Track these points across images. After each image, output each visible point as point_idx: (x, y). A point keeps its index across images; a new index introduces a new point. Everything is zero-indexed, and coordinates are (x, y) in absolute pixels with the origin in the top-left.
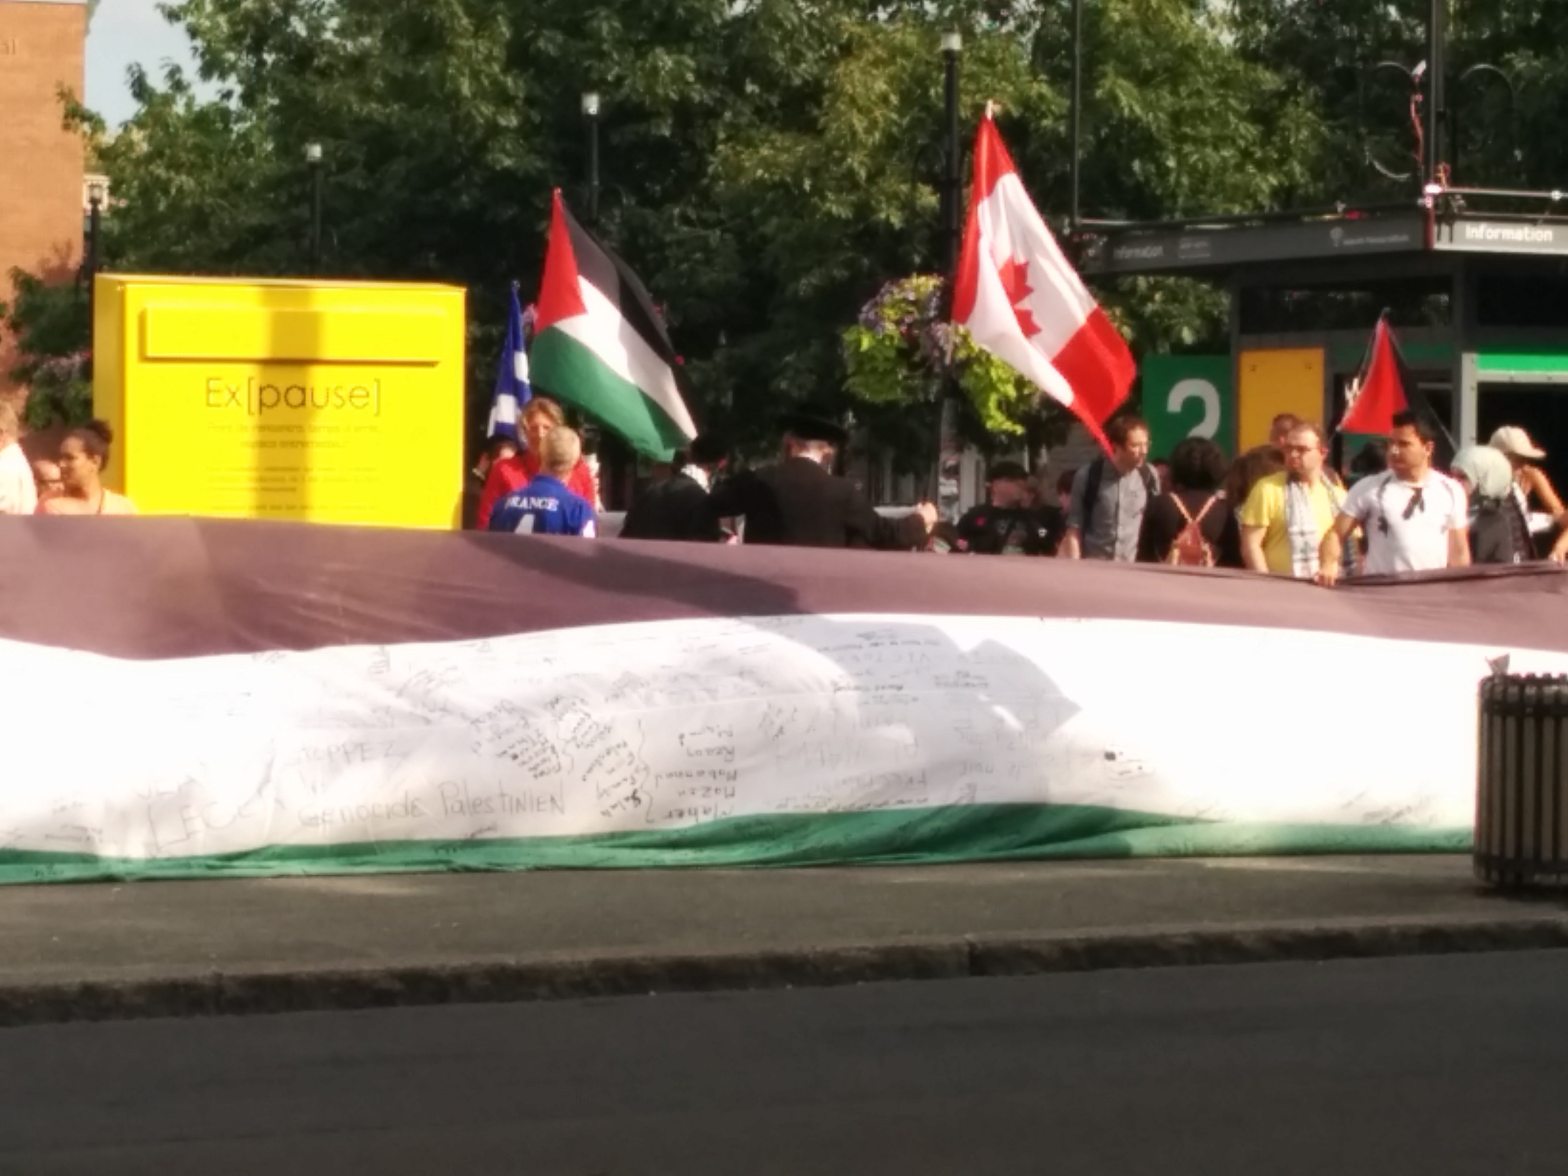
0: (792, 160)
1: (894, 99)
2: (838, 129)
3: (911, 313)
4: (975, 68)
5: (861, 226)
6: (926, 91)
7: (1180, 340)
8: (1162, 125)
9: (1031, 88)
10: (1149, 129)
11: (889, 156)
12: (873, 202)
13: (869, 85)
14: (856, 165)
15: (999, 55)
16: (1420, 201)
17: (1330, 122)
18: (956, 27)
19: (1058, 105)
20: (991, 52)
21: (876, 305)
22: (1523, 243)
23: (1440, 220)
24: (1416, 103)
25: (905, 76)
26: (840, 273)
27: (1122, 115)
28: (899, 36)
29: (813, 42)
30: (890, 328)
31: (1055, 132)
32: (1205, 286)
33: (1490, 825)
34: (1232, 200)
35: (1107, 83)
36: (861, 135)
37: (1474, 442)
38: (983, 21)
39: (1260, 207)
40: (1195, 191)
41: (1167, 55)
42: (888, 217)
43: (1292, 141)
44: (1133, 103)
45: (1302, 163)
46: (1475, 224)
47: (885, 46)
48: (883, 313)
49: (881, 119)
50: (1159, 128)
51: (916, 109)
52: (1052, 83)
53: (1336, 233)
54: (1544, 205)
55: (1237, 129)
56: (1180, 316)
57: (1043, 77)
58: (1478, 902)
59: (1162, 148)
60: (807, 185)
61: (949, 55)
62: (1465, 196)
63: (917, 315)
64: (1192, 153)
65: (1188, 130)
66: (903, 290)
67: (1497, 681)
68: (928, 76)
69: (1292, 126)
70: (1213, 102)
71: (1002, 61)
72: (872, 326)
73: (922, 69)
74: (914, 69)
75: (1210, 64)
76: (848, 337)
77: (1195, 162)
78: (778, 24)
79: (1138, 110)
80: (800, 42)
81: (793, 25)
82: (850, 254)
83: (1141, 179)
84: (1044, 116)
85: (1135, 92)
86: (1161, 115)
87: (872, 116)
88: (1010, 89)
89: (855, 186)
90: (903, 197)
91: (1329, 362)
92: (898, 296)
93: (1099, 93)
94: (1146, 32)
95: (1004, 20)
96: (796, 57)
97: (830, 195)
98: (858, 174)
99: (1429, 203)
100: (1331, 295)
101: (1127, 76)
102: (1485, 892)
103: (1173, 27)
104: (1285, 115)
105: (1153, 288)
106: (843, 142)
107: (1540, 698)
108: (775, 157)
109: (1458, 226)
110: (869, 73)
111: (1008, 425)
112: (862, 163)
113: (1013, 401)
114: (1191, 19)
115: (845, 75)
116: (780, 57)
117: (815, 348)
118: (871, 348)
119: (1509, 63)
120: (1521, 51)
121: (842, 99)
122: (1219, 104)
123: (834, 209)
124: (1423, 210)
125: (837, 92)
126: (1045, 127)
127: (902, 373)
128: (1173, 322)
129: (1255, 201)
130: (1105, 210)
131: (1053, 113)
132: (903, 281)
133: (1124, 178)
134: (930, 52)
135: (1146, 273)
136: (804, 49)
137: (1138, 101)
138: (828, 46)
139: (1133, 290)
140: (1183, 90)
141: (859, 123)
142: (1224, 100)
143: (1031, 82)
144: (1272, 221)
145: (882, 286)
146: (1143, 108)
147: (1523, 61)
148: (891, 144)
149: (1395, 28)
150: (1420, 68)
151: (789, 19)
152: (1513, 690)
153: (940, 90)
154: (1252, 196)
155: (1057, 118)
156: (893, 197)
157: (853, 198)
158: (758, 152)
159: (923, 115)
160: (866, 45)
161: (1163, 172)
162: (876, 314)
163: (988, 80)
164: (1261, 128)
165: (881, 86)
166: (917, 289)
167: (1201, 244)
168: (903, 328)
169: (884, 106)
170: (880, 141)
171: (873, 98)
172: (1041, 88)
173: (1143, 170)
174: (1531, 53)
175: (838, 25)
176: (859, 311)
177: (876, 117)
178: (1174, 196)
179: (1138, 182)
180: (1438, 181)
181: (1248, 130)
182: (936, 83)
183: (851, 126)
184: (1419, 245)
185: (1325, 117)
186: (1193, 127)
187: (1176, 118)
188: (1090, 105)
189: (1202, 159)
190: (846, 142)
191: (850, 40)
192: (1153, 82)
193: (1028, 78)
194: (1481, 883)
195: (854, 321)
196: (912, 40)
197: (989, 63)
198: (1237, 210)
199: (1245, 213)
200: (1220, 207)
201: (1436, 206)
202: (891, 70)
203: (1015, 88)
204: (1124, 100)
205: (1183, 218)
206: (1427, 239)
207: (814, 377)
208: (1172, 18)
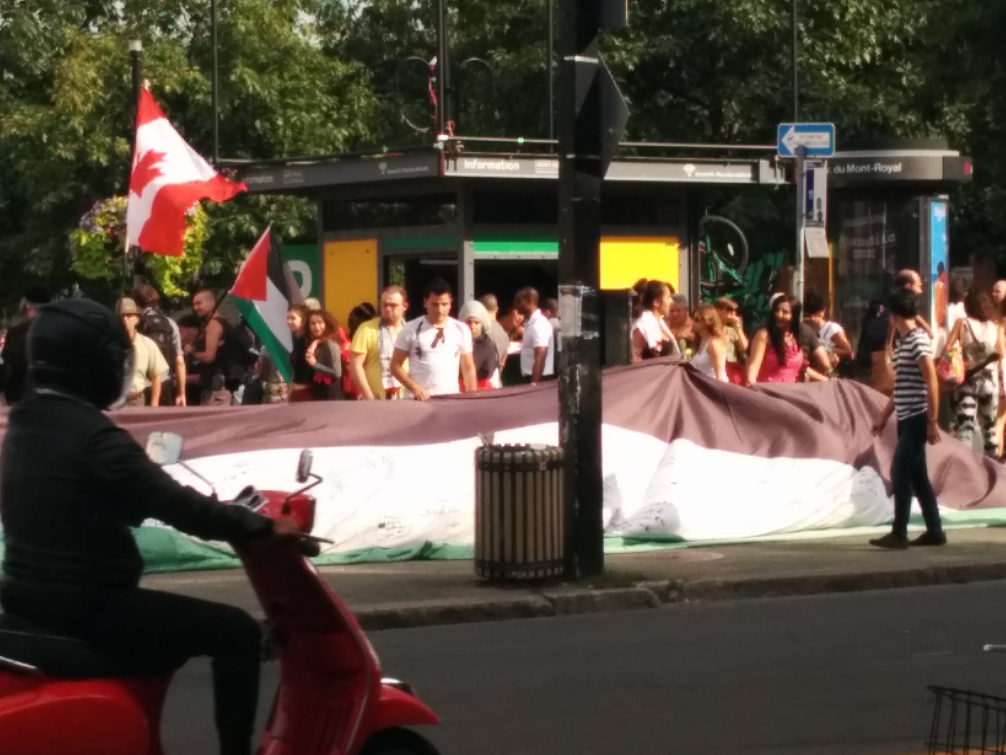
0: (35, 122)
1: (100, 82)
2: (64, 102)
3: (113, 220)
4: (152, 63)
5: (81, 165)
6: (121, 77)
7: (288, 234)
8: (275, 98)
9: (189, 75)
10: (265, 100)
11: (98, 119)
12: (88, 149)
13: (84, 73)
14: (76, 125)
15: (167, 54)
16: (436, 145)
17: (380, 95)
18: (140, 36)
19: (206, 86)
20: (163, 52)
21: (90, 216)
22: (501, 171)
23: (448, 157)
24: (433, 83)
25: (107, 68)
26: (68, 195)
27: (248, 91)
28: (103, 41)
29: (47, 46)
30: (100, 230)
31: (205, 102)
32: (304, 200)
33: (483, 543)
34: (319, 146)
35: (238, 71)
36: (80, 107)
37: (473, 297)
38: (157, 32)
39: (336, 149)
40: (295, 140)
41: (275, 53)
42: (98, 159)
43: (356, 107)
44: (255, 83)
45: (362, 121)
46: (470, 159)
47: (94, 49)
48: (95, 220)
49: (92, 95)
50: (272, 100)
51: (115, 88)
52: (202, 71)
53: (383, 166)
54: (514, 147)
55: (321, 100)
56: (287, 219)
57: (196, 68)
58: (478, 591)
59: (274, 112)
60: (45, 138)
61: (134, 54)
62: (464, 142)
63: (117, 222)
64: (293, 116)
65: (290, 101)
66: (108, 206)
67: (486, 449)
68: (122, 67)
69: (356, 98)
70: (305, 83)
71: (170, 57)
72: (88, 229)
73: (118, 63)
74: (113, 63)
75: (303, 59)
76: (73, 236)
77: (295, 122)
78: (23, 35)
79: (258, 87)
80: (38, 46)
81: (34, 35)
82: (74, 183)
83: (261, 132)
84: (197, 92)
85: (256, 76)
86: (273, 92)
87: (86, 93)
88: (175, 75)
89: (76, 139)
90: (107, 146)
91: (380, 248)
92: (105, 210)
93: (233, 78)
94: (262, 39)
95: (170, 31)
96: (37, 56)
97: (61, 145)
98: (78, 131)
99: (440, 146)
100: (381, 205)
101: (249, 66)
102: (482, 584)
103: (279, 35)
104: (351, 91)
105: (270, 202)
106: (67, 110)
107: (513, 459)
108: (23, 120)
109: (459, 160)
110: (84, 65)
111: (178, 291)
112: (80, 124)
113: (179, 276)
114: (291, 29)
115: (68, 67)
116: (26, 56)
117: (52, 243)
118: (88, 243)
119: (490, 56)
120: (499, 49)
121: (67, 83)
122: (309, 85)
123: (64, 154)
124: (437, 151)
125: (63, 79)
126: (198, 100)
127: (108, 258)
128: (284, 223)
129: (334, 146)
130: (239, 153)
131: (203, 91)
132: (107, 200)
133: (250, 132)
134: (123, 52)
135: (265, 192)
136: (40, 50)
137: (258, 83)
138: (57, 49)
139: (257, 203)
140: (286, 75)
141: (78, 98)
142: (313, 82)
143: (189, 71)
144: (344, 158)
145: (94, 203)
146: (261, 87)
147: (499, 56)
148: (99, 111)
149: (420, 34)
150: (434, 61)
151: (30, 31)
152: (497, 455)
153: (130, 76)
154: (332, 143)
155: (206, 94)
156: (100, 146)
157: (75, 146)
158: (12, 117)
159: (119, 93)
160: (82, 48)
161: (274, 128)
162: (91, 221)
163: (161, 69)
164: (336, 98)
165: (92, 74)
166: (116, 205)
167: (298, 174)
168: (109, 230)
169: (94, 87)
170: (92, 109)
171: (87, 82)
172: (195, 74)
173: (262, 126)
174: (505, 50)
175: (63, 35)
176: (79, 220)
177: (89, 94)
178: (282, 143)
179: (259, 134)
180: (447, 132)
181: (328, 100)
182: (127, 72)
183: (73, 100)
184: (435, 174)
185: (376, 92)
186: (294, 99)
187: (283, 93)
188: (226, 85)
189: (300, 119)
190: (70, 110)
191: (71, 45)
192: (268, 70)
193: (187, 68)
194: (479, 578)
195: (76, 226)
196: (111, 45)
197: (161, 59)
198: (322, 152)
199: (328, 153)
200: (311, 150)
201: (445, 148)
202: (98, 63)
203: (179, 75)
204: (249, 82)
205: (288, 158)
206: (440, 169)
207: (51, 262)
208: (279, 30)
